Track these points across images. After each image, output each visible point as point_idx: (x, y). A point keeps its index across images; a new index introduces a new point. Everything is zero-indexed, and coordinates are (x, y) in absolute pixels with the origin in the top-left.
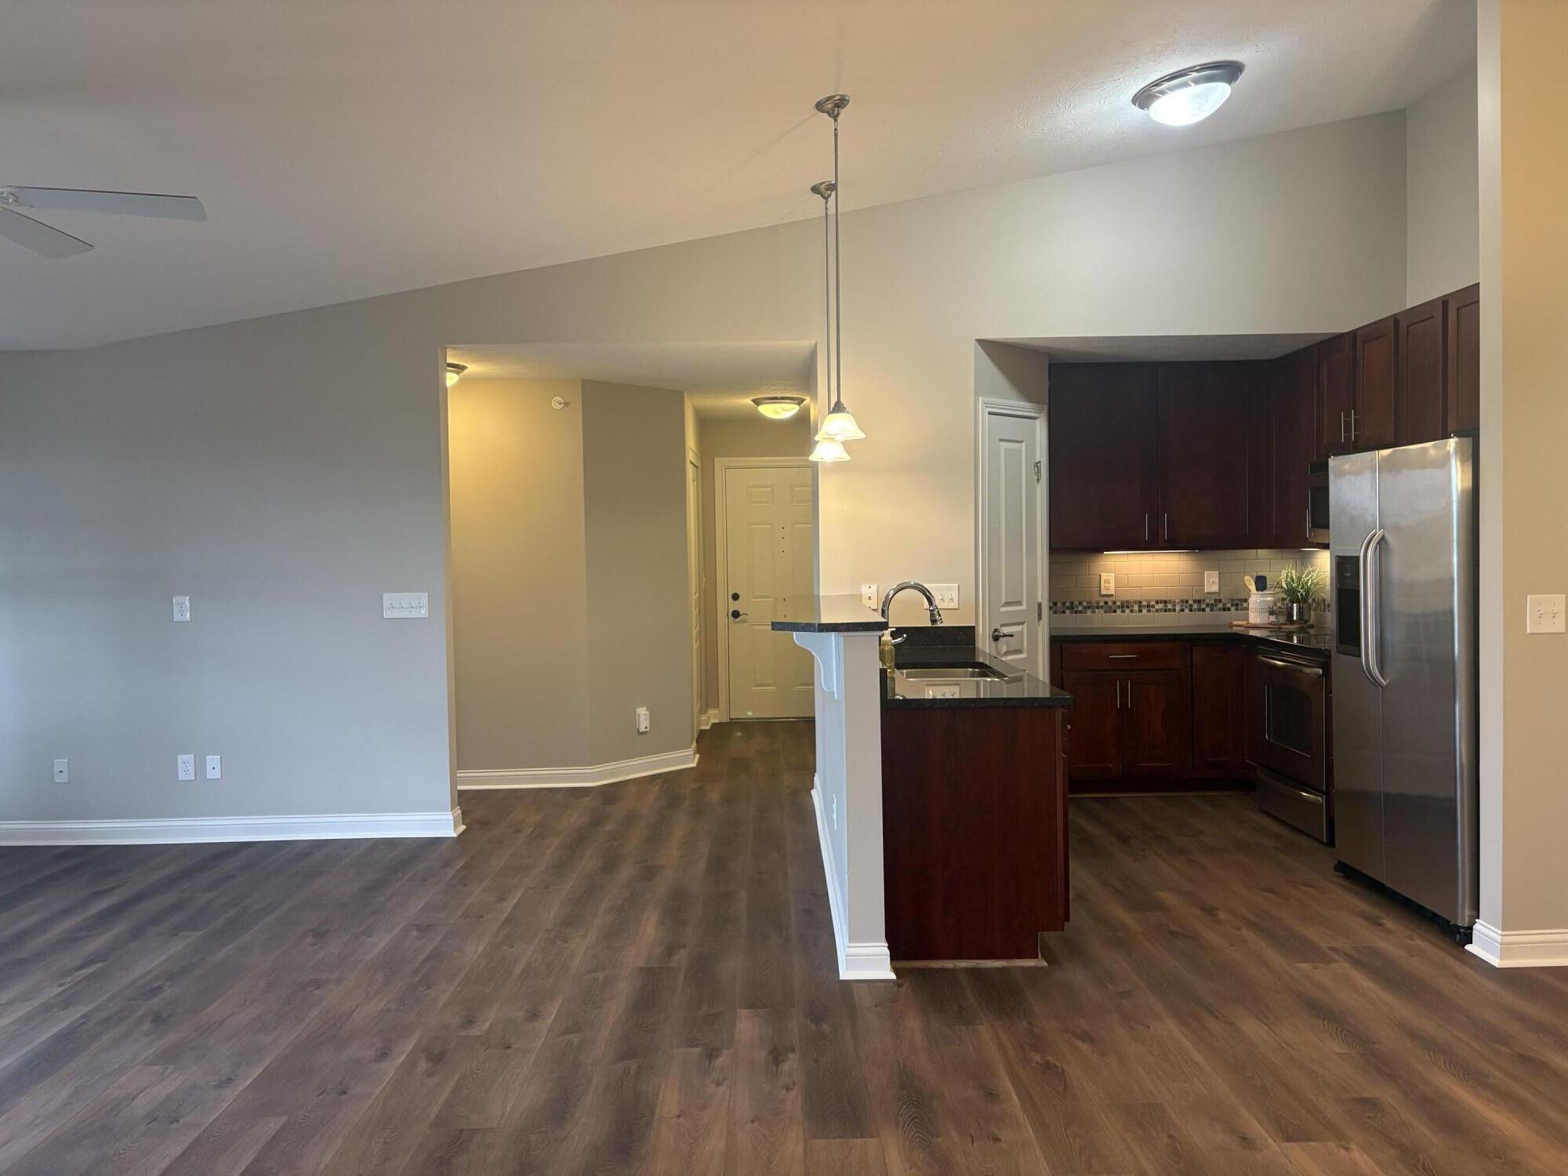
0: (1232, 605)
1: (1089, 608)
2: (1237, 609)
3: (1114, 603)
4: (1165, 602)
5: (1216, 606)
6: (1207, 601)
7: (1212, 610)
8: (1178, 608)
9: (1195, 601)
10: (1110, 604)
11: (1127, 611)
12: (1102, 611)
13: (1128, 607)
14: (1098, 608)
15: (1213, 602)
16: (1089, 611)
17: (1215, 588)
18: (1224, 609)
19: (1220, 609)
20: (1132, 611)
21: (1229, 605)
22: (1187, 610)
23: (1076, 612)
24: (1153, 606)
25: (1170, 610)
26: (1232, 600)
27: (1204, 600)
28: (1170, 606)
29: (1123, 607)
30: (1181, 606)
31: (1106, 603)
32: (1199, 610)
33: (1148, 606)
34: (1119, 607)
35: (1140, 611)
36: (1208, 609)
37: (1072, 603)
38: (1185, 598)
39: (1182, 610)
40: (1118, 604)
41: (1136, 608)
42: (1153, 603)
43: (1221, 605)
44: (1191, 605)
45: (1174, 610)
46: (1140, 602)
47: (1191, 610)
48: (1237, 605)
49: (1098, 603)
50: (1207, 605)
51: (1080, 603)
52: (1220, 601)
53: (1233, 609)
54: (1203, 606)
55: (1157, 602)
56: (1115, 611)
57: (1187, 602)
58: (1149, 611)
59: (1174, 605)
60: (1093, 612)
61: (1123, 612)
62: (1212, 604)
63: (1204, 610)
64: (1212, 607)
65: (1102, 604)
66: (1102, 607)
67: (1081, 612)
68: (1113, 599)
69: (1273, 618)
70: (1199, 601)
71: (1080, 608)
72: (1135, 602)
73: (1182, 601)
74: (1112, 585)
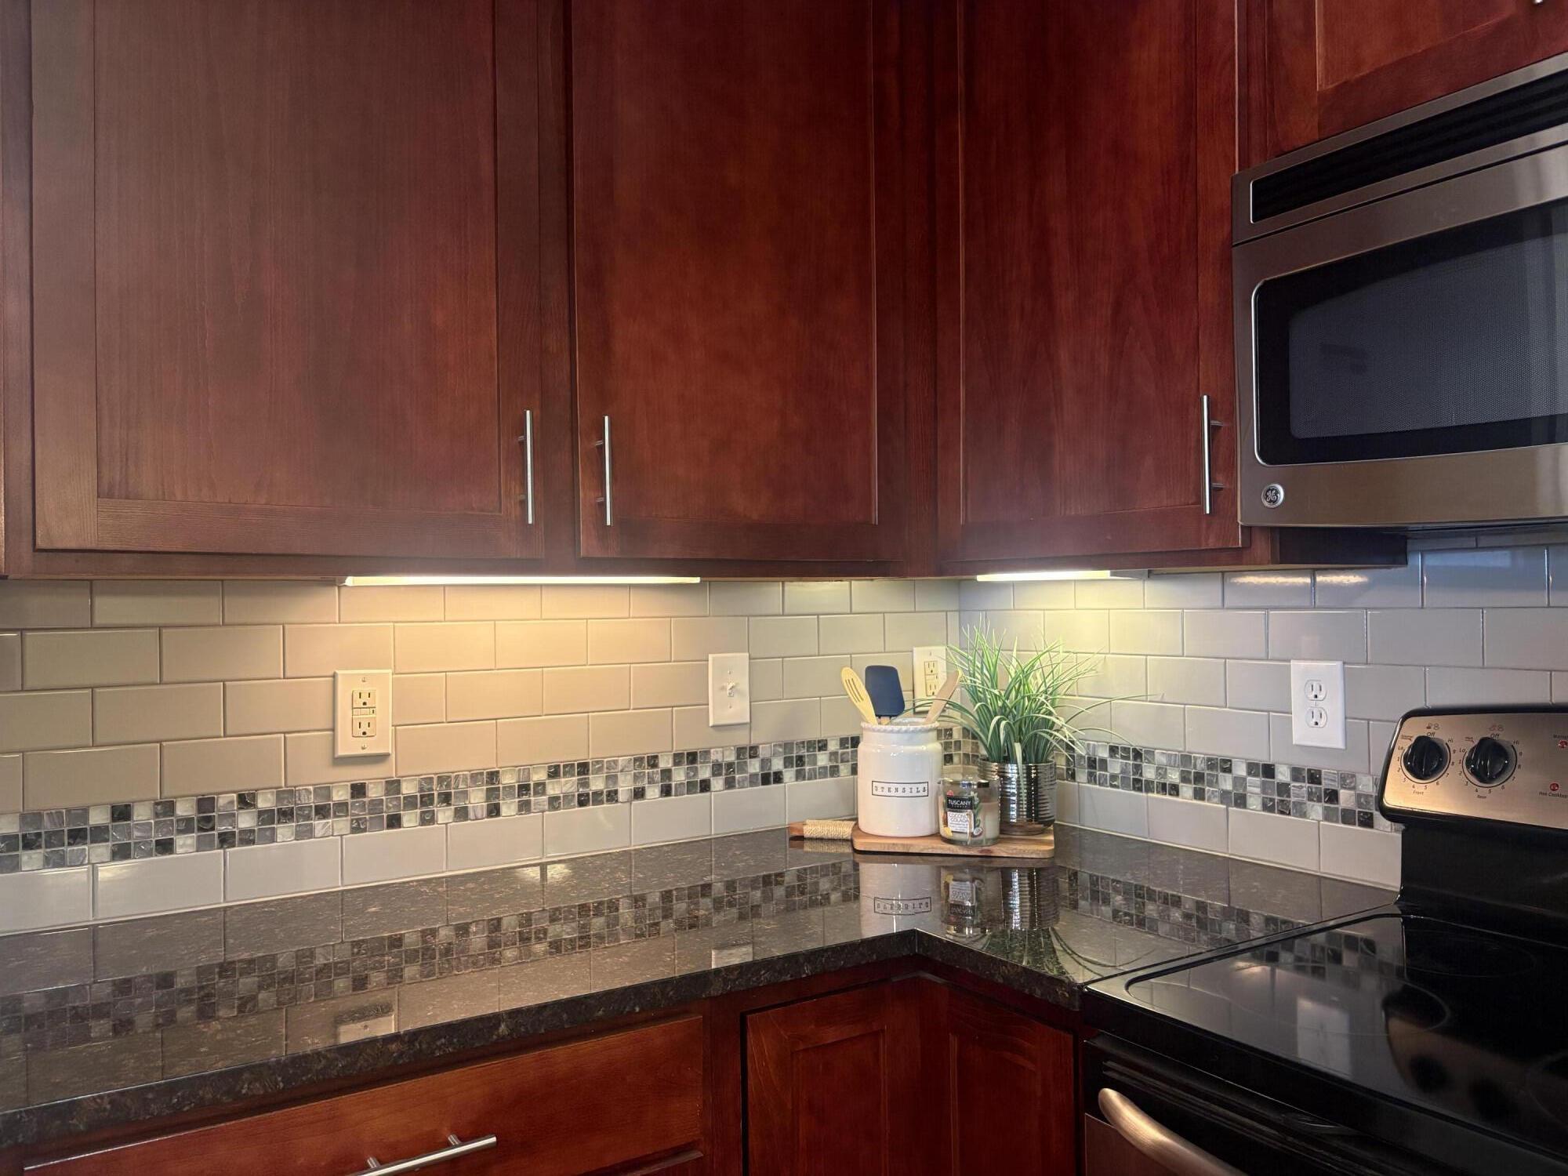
0: (788, 762)
1: (286, 815)
2: (800, 776)
3: (393, 786)
4: (584, 768)
5: (742, 769)
6: (715, 756)
7: (730, 784)
8: (625, 787)
9: (678, 759)
10: (375, 792)
11: (444, 814)
12: (342, 824)
13: (446, 799)
14: (322, 812)
15: (731, 757)
16: (285, 832)
17: (737, 710)
18: (766, 779)
19: (752, 780)
20: (462, 814)
21: (777, 765)
22: (653, 792)
23: (226, 840)
24: (540, 787)
25: (597, 799)
26: (787, 746)
27: (707, 753)
28: (597, 784)
29: (426, 799)
30: (636, 777)
31: (358, 790)
32: (691, 787)
33: (524, 788)
34: (410, 803)
35: (494, 811)
36: (717, 784)
37: (206, 804)
38: (647, 751)
39: (639, 794)
40: (408, 789)
41: (477, 799)
42: (540, 776)
43: (754, 767)
44: (667, 774)
45: (612, 796)
46: (493, 776)
47: (666, 791)
48: (800, 760)
49: (325, 791)
50: (717, 769)
51: (246, 801)
52: (753, 751)
53: (789, 775)
54: (705, 773)
55: (554, 773)
56: (394, 822)
57: (653, 761)
58: (525, 807)
59: (612, 778)
60: (305, 833)
61: (428, 819)
62: (730, 765)
63: (705, 786)
64: (728, 772)
65: (341, 795)
66: (342, 807)
67: (248, 838)
68: (387, 771)
69: (960, 823)
70: (692, 757)
71: (246, 821)
72: (475, 777)
73: (638, 760)
74: (384, 715)
